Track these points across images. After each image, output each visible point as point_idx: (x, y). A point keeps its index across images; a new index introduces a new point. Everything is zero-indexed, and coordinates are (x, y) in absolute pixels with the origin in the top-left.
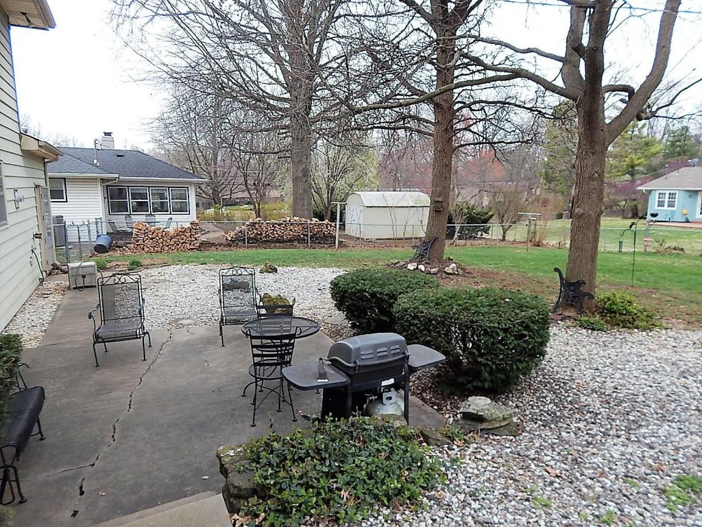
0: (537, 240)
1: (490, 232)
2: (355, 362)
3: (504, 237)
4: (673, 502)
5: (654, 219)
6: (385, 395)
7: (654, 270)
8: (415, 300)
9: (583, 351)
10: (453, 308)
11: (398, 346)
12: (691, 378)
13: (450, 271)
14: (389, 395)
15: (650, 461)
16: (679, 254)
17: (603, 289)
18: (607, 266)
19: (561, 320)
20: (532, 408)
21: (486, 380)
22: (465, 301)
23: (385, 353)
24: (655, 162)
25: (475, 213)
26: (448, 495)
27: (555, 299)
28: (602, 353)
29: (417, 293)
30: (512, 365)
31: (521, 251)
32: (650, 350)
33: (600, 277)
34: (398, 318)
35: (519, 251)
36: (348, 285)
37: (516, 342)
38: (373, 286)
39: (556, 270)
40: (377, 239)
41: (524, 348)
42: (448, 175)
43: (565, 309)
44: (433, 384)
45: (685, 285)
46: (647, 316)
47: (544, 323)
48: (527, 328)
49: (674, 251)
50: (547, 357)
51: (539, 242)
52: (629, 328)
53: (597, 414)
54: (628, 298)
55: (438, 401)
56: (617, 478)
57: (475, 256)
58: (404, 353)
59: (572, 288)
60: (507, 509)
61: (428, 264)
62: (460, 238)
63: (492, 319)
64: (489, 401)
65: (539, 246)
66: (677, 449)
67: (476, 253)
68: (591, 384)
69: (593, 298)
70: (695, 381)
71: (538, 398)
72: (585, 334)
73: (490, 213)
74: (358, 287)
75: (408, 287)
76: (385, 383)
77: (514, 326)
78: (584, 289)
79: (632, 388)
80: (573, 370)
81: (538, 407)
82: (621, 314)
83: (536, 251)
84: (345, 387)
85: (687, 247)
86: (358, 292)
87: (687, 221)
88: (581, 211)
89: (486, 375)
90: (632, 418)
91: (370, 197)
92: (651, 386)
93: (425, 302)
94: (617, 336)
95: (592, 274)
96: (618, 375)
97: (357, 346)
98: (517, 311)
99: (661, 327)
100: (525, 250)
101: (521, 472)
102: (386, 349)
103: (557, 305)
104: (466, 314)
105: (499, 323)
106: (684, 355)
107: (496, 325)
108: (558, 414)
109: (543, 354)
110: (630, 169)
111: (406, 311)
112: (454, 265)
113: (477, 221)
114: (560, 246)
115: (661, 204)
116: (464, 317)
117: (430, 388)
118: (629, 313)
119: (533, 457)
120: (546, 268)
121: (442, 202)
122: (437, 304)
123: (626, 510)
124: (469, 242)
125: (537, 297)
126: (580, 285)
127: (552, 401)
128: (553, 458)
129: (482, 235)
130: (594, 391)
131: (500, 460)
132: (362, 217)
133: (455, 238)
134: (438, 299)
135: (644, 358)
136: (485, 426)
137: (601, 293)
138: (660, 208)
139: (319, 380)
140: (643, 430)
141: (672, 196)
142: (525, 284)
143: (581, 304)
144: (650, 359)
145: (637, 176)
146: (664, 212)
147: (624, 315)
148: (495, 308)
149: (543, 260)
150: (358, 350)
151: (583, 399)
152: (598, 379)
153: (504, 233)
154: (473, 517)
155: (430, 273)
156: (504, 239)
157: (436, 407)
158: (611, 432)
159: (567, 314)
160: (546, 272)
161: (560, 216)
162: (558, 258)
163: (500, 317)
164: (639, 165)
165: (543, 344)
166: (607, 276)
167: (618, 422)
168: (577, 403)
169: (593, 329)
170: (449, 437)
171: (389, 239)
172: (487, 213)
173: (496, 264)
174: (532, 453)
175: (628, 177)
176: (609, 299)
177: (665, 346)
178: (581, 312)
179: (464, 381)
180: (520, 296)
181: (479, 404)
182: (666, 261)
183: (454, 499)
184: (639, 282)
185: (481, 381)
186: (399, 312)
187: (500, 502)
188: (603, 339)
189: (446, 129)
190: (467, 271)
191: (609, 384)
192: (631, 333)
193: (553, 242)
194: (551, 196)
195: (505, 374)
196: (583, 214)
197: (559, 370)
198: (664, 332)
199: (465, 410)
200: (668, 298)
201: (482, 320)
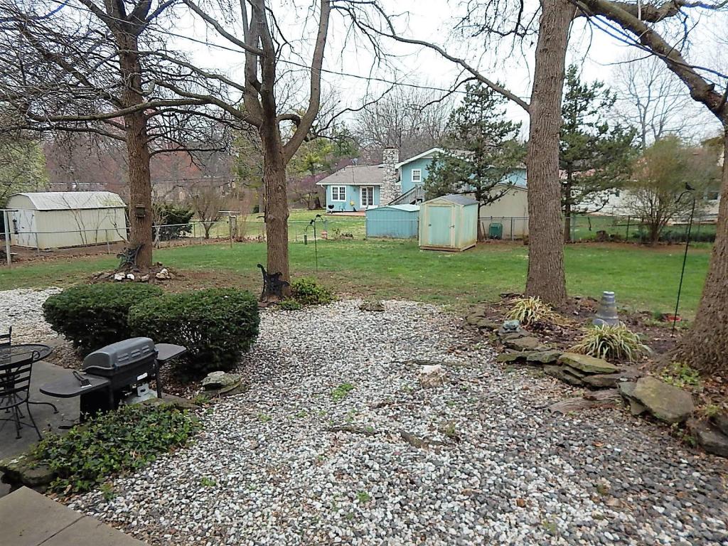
0: (239, 236)
1: (192, 231)
2: (113, 366)
3: (207, 235)
4: (336, 398)
5: (331, 210)
6: (139, 389)
7: (332, 256)
8: (148, 308)
9: (285, 327)
10: (184, 310)
11: (147, 346)
12: (352, 331)
13: (162, 276)
14: (142, 388)
15: (327, 383)
16: (349, 240)
17: (296, 276)
18: (299, 255)
19: (268, 307)
20: (254, 374)
21: (217, 362)
22: (193, 302)
23: (139, 353)
24: (329, 159)
25: (174, 212)
26: (207, 434)
27: (261, 290)
28: (298, 326)
29: (146, 302)
30: (235, 345)
31: (225, 248)
32: (328, 317)
33: (292, 266)
34: (133, 326)
35: (223, 248)
36: (67, 305)
37: (237, 327)
38: (97, 302)
39: (259, 266)
40: (60, 248)
41: (243, 331)
42: (147, 181)
43: (269, 297)
44: (170, 377)
45: (352, 266)
46: (327, 293)
47: (255, 310)
48: (244, 315)
49: (346, 238)
50: (260, 336)
51: (241, 238)
52: (315, 304)
53: (296, 366)
54: (313, 282)
55: (178, 389)
56: (308, 396)
57: (182, 258)
58: (154, 351)
59: (273, 279)
60: (246, 428)
61: (138, 271)
62: (162, 239)
63: (216, 313)
64: (223, 373)
65: (241, 241)
66: (341, 373)
67: (183, 255)
68: (292, 348)
69: (289, 285)
70: (354, 332)
71: (257, 367)
72: (286, 314)
73: (190, 212)
74: (80, 305)
75: (134, 298)
76: (140, 378)
77: (234, 315)
78: (281, 279)
79: (317, 345)
80: (279, 342)
81: (257, 372)
82: (309, 295)
83: (239, 246)
84: (106, 387)
85: (355, 233)
86: (81, 311)
87: (355, 211)
88: (273, 217)
89: (217, 357)
90: (317, 363)
91: (42, 199)
92: (328, 341)
93: (157, 308)
94: (308, 311)
95: (286, 266)
96: (309, 339)
97: (113, 352)
98: (235, 304)
99: (335, 300)
100: (229, 247)
101: (252, 409)
102: (138, 350)
103: (263, 295)
104: (195, 313)
105: (222, 315)
106: (348, 316)
107: (221, 317)
108: (272, 373)
109: (257, 333)
110: (310, 166)
111: (142, 319)
112: (165, 270)
113: (177, 221)
114: (260, 240)
115: (335, 197)
116: (194, 315)
117: (169, 381)
118: (314, 293)
119: (257, 400)
120: (251, 263)
121: (144, 208)
122: (169, 309)
123: (312, 409)
124: (172, 243)
125: (247, 291)
126: (278, 277)
127: (267, 366)
128: (270, 398)
129: (184, 234)
130: (294, 352)
131: (237, 407)
132: (34, 222)
133: (156, 240)
134: (168, 304)
135: (325, 324)
136: (223, 390)
137: (294, 280)
138: (335, 200)
139: (83, 387)
140: (323, 368)
141: (342, 190)
142: (234, 280)
143: (281, 290)
144: (328, 323)
145: (316, 172)
146: (338, 204)
147: (311, 295)
148: (218, 305)
149: (247, 255)
150: (115, 355)
151: (287, 359)
152: (296, 344)
153: (207, 231)
154: (226, 438)
155: (141, 281)
156: (207, 237)
157: (178, 394)
158: (305, 375)
159: (271, 301)
160: (251, 266)
161: (256, 210)
162: (260, 252)
163: (223, 310)
164: (316, 162)
165: (256, 325)
166: (299, 264)
167: (309, 368)
168: (283, 363)
169: (291, 310)
170: (198, 404)
171: (76, 246)
172: (187, 212)
173: (205, 264)
174: (257, 399)
175: (309, 173)
176: (300, 285)
177: (337, 313)
178: (281, 298)
179: (200, 366)
180: (235, 292)
181: (216, 376)
182: (341, 246)
183: (212, 434)
184: (322, 267)
185: (213, 363)
186: (134, 320)
187: (241, 426)
188: (298, 316)
189: (140, 135)
190: (178, 274)
191: (303, 346)
192: (316, 308)
193: (253, 236)
194: (247, 191)
195: (231, 354)
196: (274, 219)
197: (269, 344)
198: (337, 303)
199: (207, 383)
200: (341, 277)
201: (209, 315)
